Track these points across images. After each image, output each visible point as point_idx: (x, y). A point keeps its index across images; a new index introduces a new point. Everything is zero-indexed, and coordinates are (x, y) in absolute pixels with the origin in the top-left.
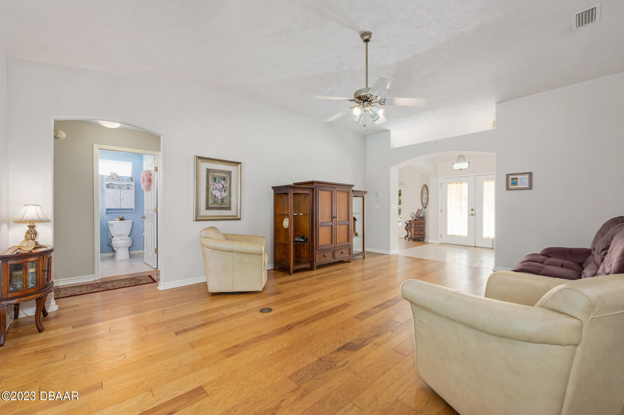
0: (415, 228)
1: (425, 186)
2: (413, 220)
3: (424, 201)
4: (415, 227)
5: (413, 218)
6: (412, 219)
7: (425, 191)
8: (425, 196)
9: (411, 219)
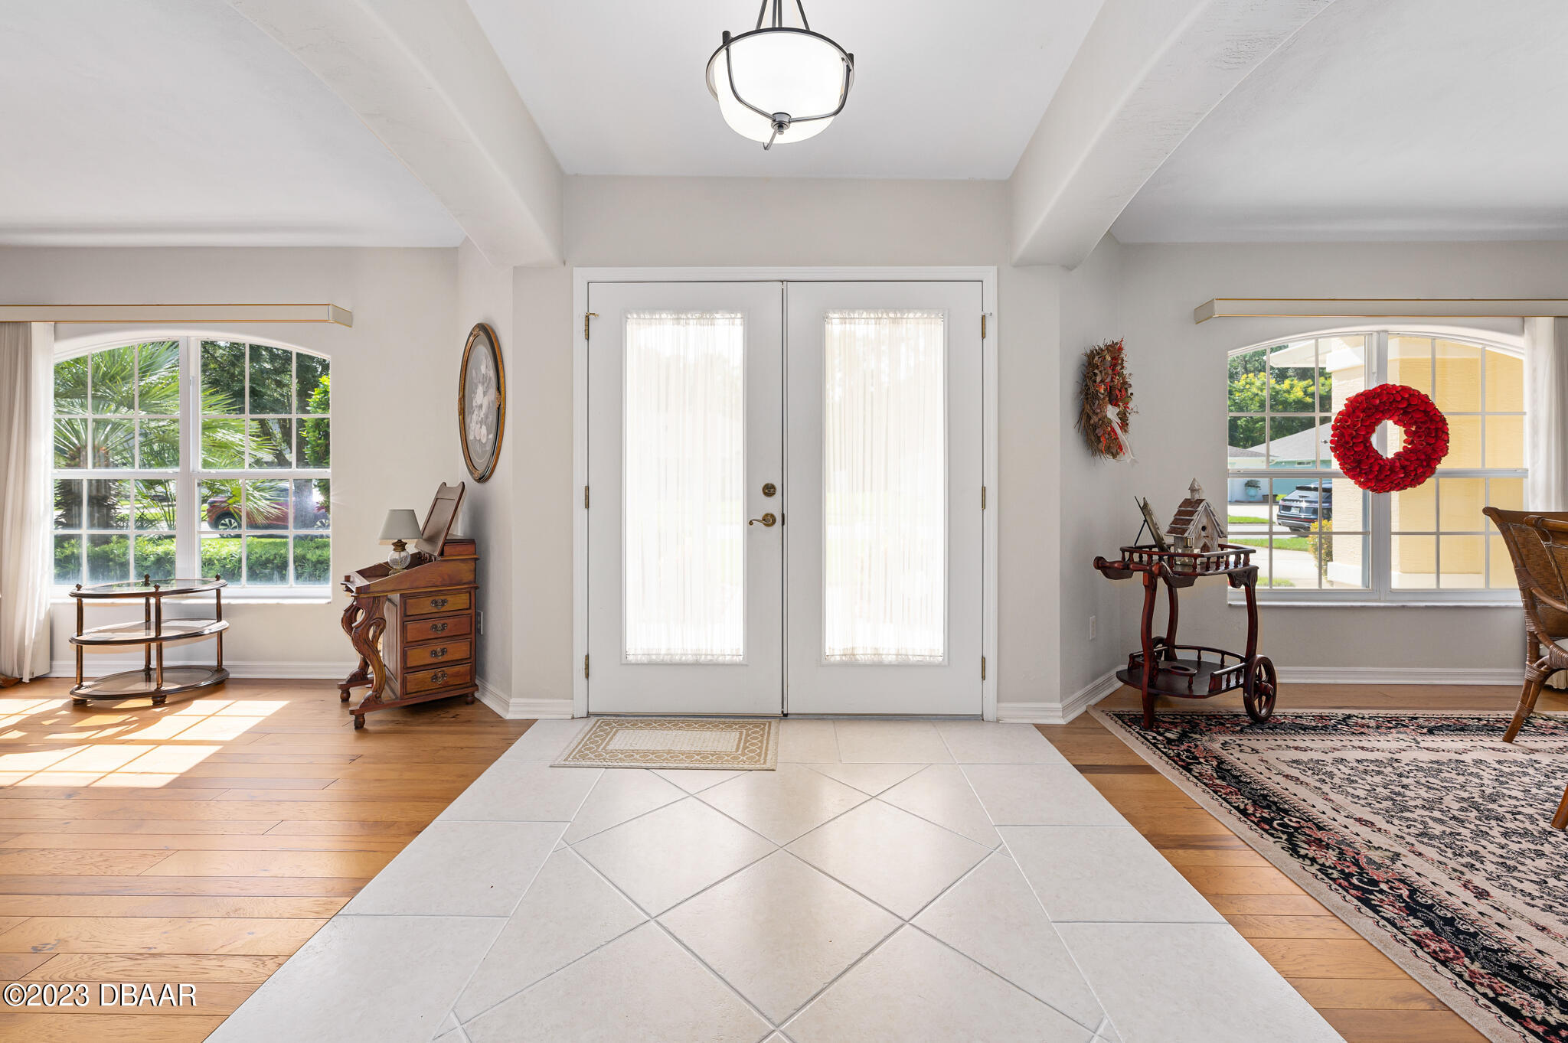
0: (410, 626)
1: (483, 336)
2: (402, 560)
3: (480, 432)
4: (406, 619)
5: (400, 546)
6: (396, 555)
7: (483, 366)
8: (482, 398)
9: (387, 554)
